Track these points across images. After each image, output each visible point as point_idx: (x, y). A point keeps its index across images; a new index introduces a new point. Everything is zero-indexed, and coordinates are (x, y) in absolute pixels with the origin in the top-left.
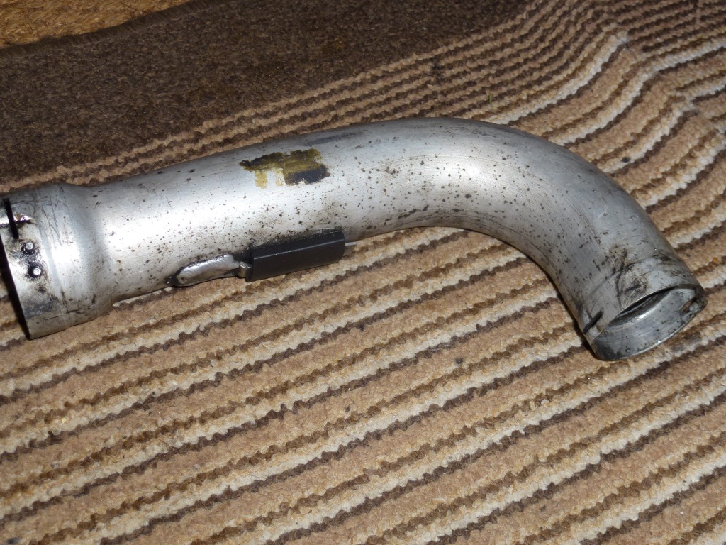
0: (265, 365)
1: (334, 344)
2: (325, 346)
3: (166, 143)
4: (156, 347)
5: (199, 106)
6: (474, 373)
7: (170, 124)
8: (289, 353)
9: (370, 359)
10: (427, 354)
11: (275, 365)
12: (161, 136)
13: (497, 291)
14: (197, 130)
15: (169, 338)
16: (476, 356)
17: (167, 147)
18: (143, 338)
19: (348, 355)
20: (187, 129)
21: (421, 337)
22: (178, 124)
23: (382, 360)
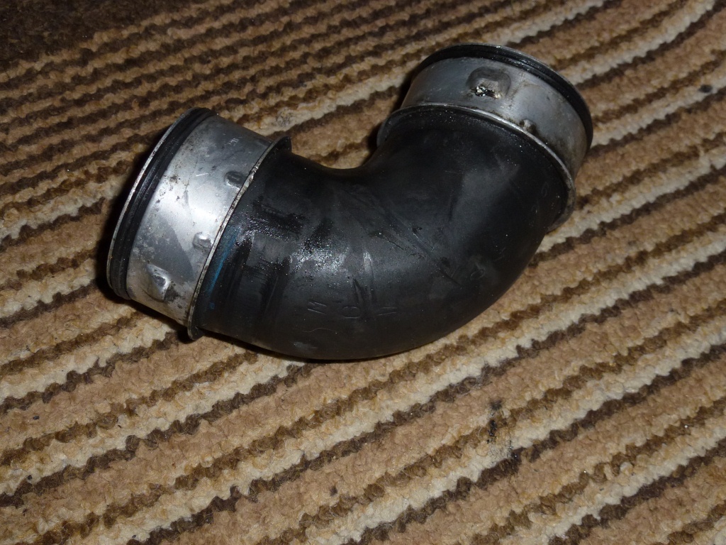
0: (203, 422)
1: (307, 383)
2: (294, 388)
3: (38, 66)
4: (32, 396)
5: (86, 10)
6: (519, 424)
7: (43, 38)
8: (238, 401)
9: (362, 407)
10: (448, 395)
11: (220, 422)
12: (30, 55)
13: (543, 291)
14: (84, 45)
15: (52, 381)
16: (521, 397)
17: (40, 72)
18: (11, 383)
19: (329, 401)
20: (70, 46)
21: (437, 370)
22: (56, 38)
23: (381, 408)
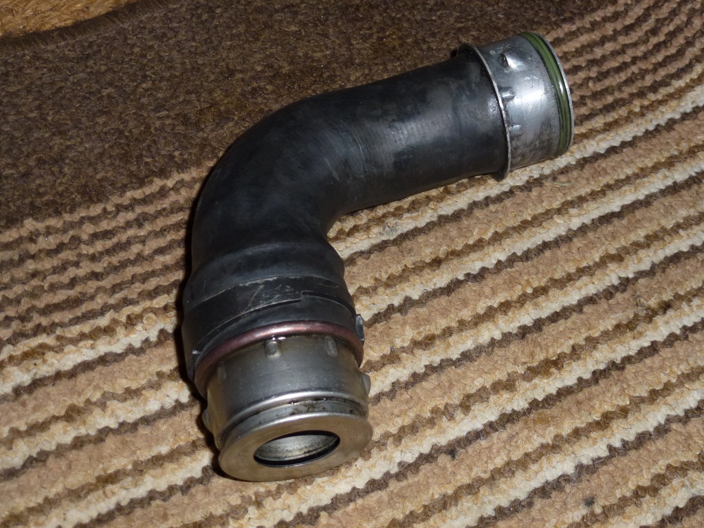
0: (323, 514)
1: (416, 480)
2: (404, 483)
3: (170, 183)
4: (172, 489)
5: (212, 130)
6: (611, 520)
7: (174, 157)
8: (354, 494)
9: (466, 502)
10: (543, 491)
11: (338, 513)
12: (163, 173)
13: (632, 393)
15: (189, 475)
16: (612, 493)
17: (172, 189)
18: (153, 477)
19: (436, 497)
20: (198, 164)
21: (534, 467)
22: (186, 156)
23: (483, 503)
